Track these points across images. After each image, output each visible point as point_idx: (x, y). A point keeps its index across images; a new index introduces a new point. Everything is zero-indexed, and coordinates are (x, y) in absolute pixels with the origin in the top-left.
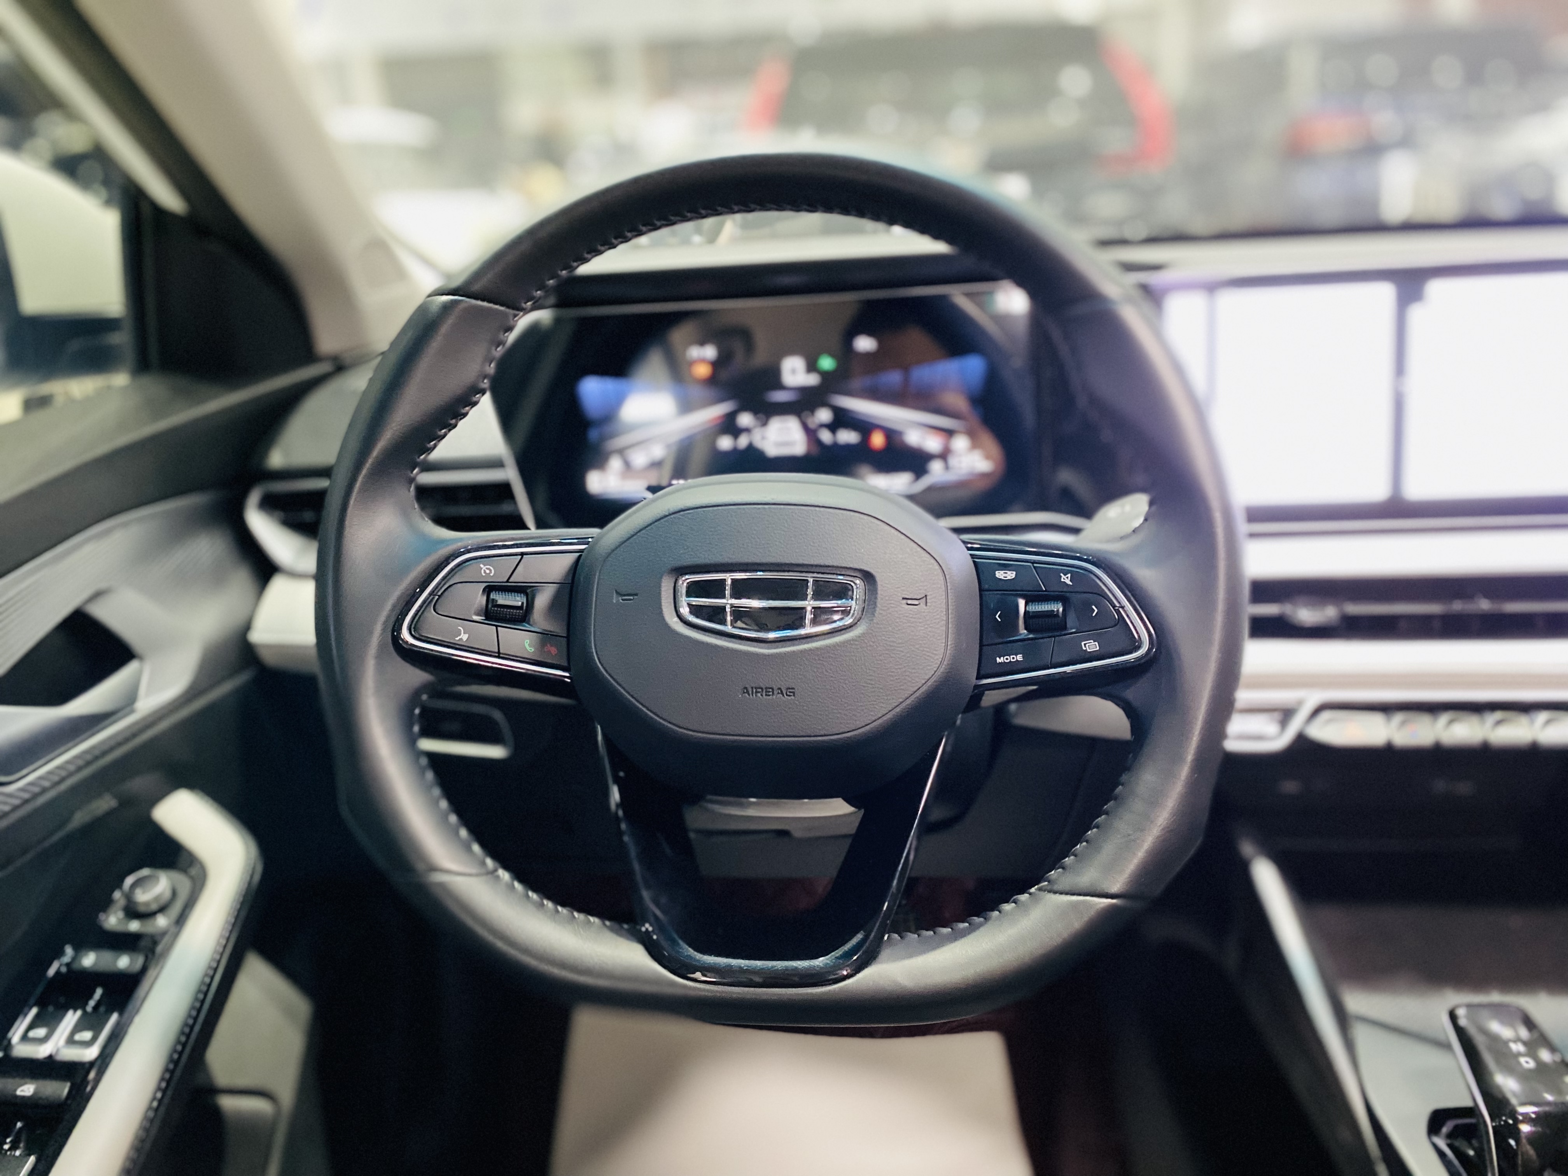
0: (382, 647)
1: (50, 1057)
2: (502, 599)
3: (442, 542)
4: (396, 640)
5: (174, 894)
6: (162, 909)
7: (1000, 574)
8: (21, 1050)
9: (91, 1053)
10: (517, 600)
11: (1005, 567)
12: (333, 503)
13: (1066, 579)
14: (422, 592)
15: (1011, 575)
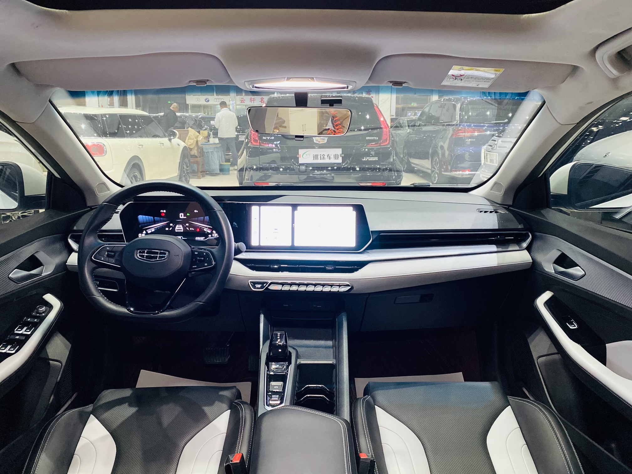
0: (89, 260)
1: (22, 333)
2: (110, 253)
3: (102, 243)
4: (91, 259)
5: (46, 310)
6: (43, 313)
7: (196, 253)
8: (16, 332)
9: (29, 333)
10: (113, 254)
11: (196, 252)
12: (82, 237)
13: (205, 254)
14: (96, 251)
15: (197, 253)
